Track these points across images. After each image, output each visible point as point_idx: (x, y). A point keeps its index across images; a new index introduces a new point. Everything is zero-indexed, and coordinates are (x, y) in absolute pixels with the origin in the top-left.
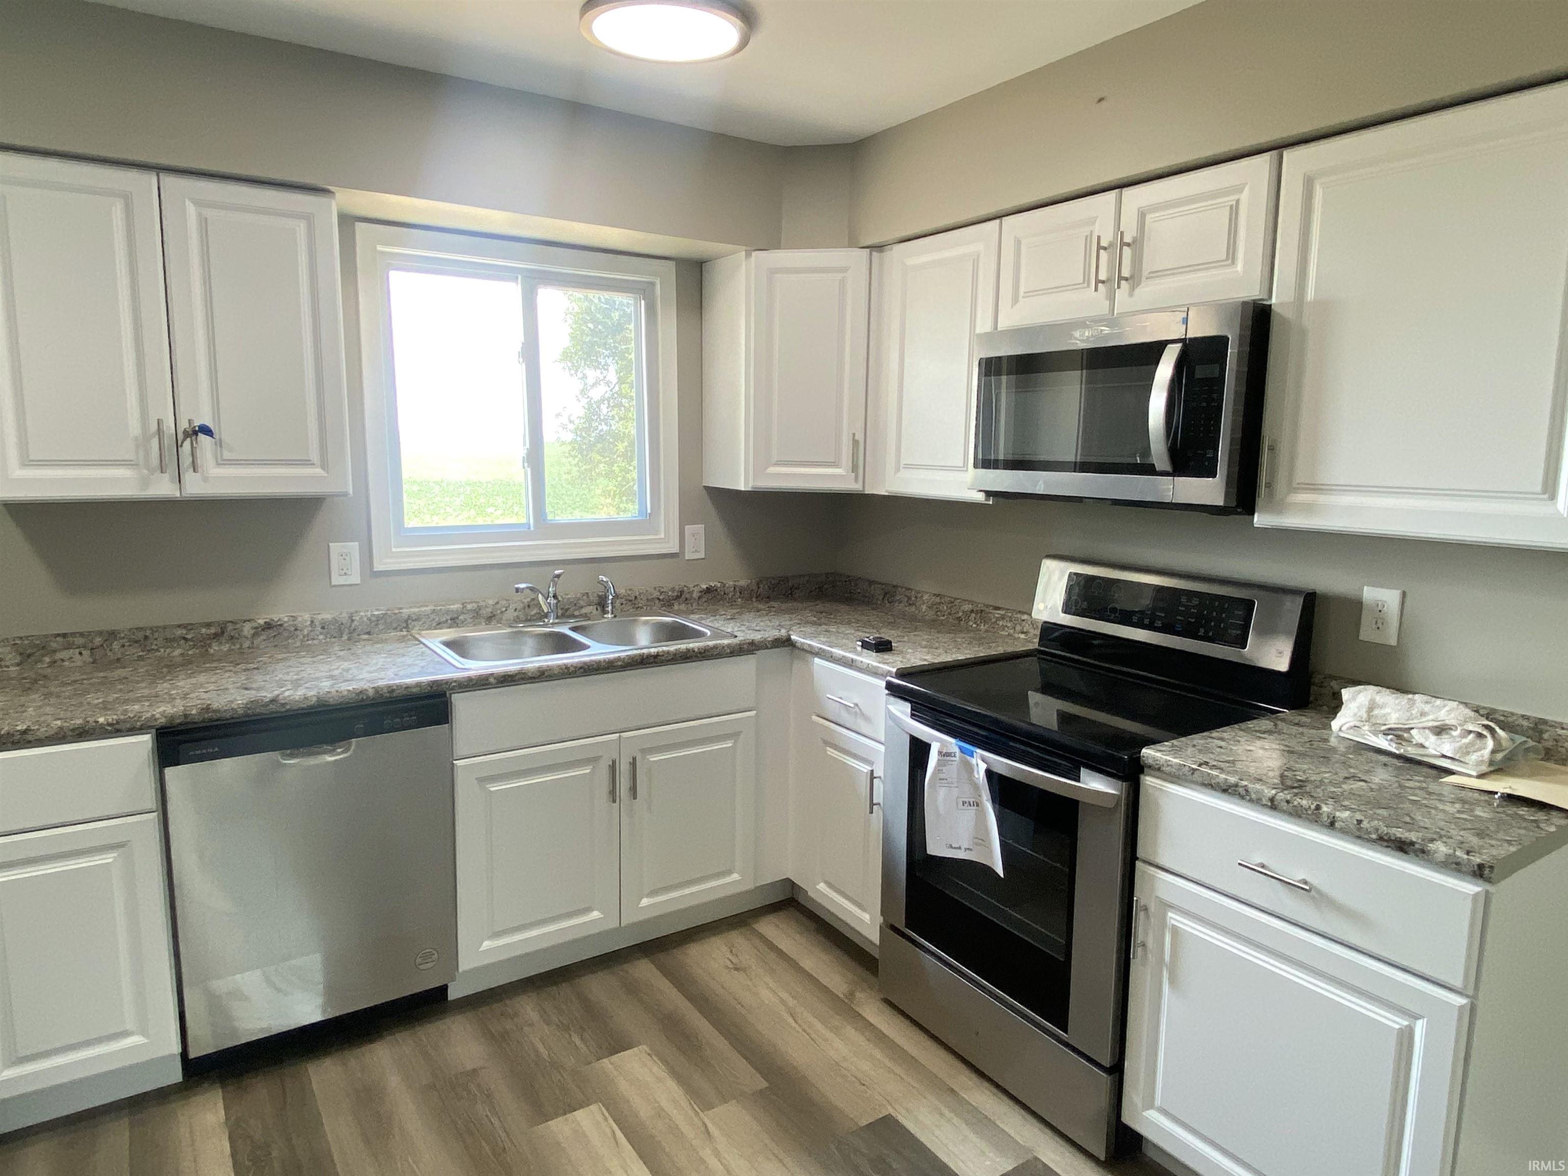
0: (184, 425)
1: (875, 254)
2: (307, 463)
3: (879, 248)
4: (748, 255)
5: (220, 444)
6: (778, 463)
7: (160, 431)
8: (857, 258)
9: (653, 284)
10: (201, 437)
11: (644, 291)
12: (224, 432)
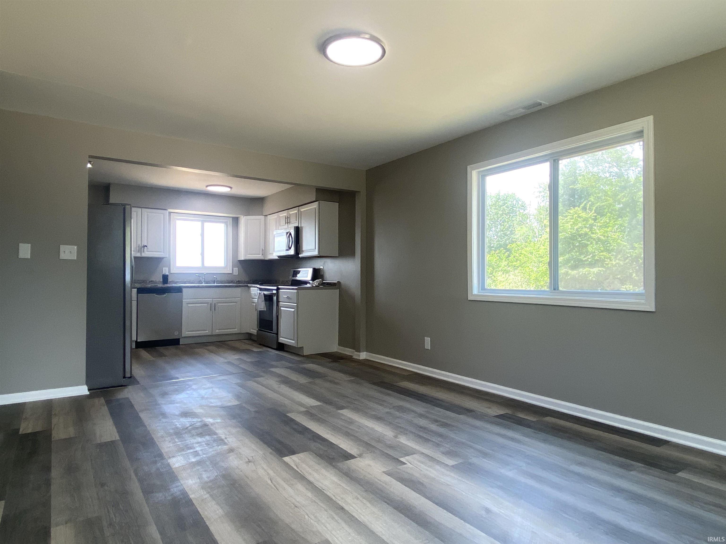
0: (142, 245)
1: (266, 217)
2: (161, 252)
3: (267, 216)
4: (244, 217)
5: (147, 249)
6: (249, 254)
7: (139, 246)
8: (262, 217)
9: (227, 222)
10: (145, 247)
11: (226, 223)
12: (148, 247)
